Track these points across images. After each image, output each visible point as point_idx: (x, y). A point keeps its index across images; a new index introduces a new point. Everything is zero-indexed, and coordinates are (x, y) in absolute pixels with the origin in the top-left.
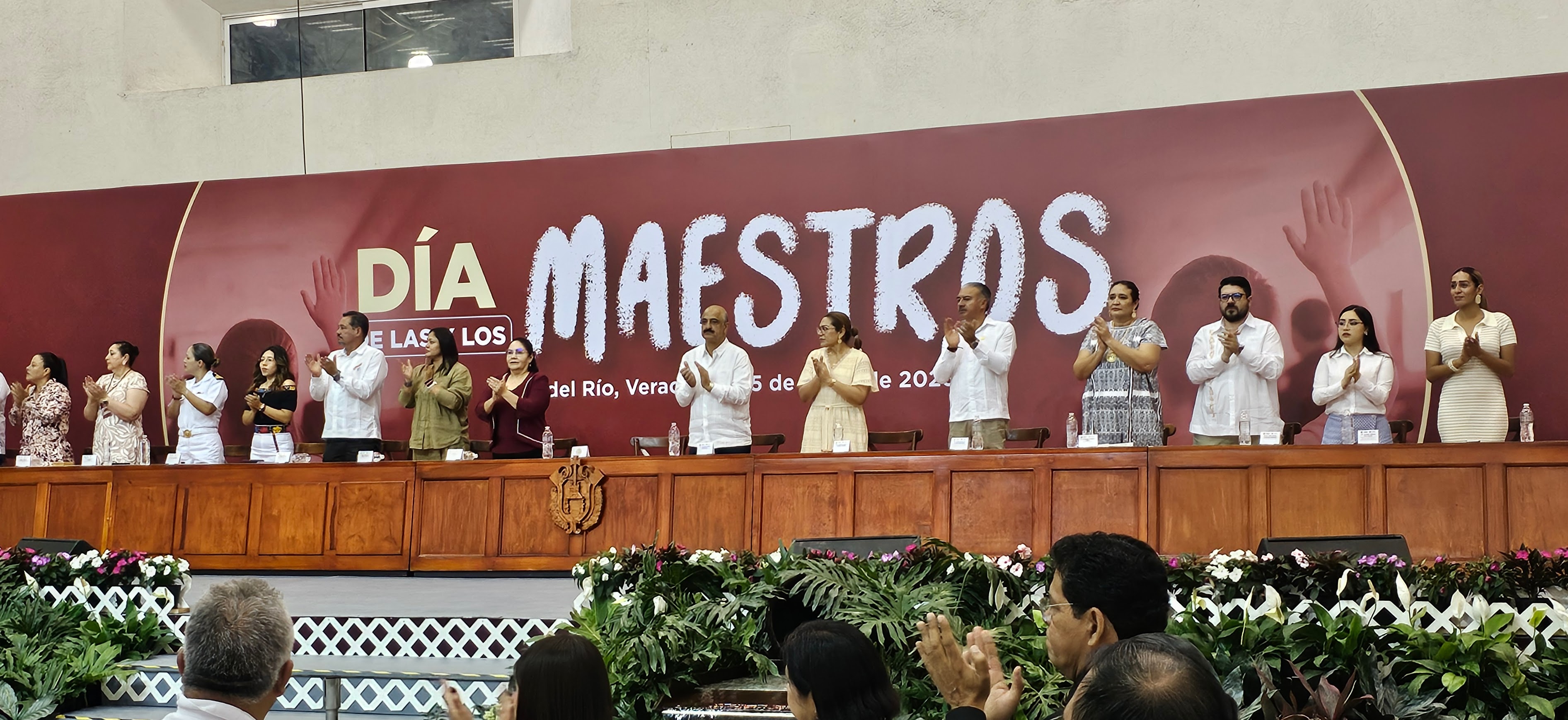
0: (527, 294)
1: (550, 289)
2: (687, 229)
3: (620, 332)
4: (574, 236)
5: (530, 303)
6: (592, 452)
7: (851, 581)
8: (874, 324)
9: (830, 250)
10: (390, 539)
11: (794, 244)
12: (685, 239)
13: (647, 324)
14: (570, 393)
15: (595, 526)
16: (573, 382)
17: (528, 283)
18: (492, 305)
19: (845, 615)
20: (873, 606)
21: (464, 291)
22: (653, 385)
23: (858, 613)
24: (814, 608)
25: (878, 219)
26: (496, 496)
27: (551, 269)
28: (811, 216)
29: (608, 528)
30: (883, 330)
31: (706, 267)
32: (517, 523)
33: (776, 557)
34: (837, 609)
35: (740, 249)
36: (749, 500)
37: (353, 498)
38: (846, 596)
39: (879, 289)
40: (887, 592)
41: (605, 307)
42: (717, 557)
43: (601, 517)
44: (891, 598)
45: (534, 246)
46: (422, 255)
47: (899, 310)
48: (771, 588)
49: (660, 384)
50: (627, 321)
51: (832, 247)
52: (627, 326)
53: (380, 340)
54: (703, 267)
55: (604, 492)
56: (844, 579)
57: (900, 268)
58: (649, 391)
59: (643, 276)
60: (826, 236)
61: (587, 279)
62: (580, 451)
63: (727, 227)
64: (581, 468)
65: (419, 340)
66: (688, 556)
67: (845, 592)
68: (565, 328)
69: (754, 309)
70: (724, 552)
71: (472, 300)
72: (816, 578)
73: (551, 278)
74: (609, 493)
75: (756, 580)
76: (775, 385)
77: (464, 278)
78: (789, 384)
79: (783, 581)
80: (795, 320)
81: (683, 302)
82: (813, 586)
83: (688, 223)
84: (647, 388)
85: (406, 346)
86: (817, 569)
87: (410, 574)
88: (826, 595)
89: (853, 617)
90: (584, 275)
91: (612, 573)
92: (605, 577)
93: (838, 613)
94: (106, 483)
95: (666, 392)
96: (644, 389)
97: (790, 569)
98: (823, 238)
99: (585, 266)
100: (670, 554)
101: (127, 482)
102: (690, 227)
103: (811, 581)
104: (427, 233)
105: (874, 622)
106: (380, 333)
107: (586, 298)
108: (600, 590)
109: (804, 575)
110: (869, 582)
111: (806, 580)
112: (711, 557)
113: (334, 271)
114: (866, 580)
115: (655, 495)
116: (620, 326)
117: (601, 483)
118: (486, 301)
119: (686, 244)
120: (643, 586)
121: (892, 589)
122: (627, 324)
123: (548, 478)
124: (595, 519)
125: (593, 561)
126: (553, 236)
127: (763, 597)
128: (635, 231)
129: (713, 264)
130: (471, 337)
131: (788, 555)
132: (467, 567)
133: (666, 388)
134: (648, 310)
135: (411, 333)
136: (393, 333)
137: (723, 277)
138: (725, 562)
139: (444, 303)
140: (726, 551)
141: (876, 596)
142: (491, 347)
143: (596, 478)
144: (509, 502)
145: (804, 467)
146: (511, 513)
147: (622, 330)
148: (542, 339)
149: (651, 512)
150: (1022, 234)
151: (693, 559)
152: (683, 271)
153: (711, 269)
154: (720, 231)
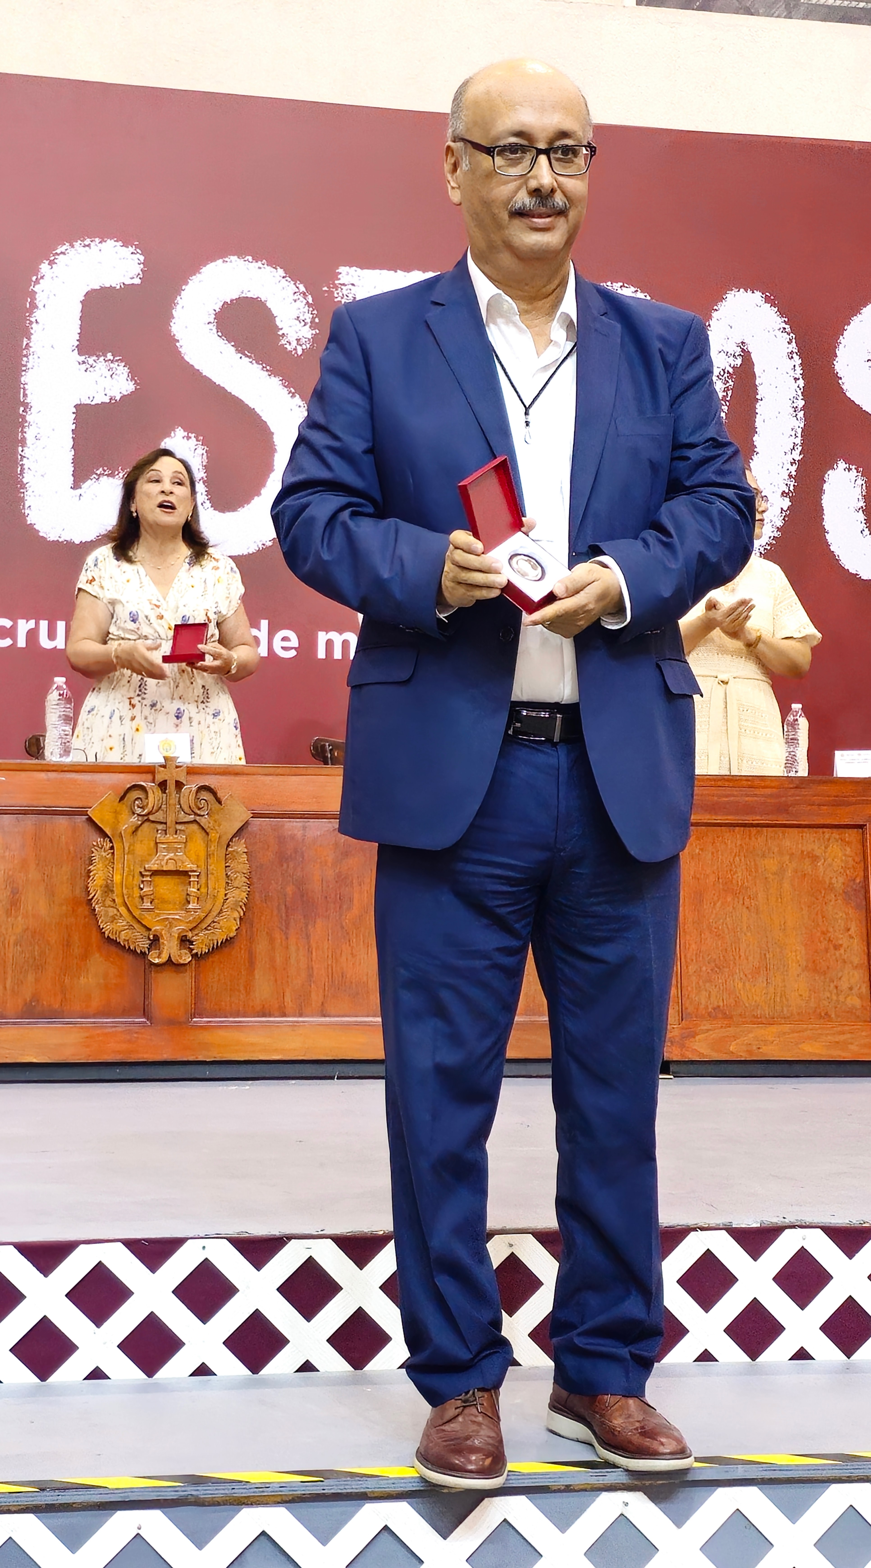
2: (44, 267)
11: (307, 333)
12: (37, 288)
28: (347, 274)
31: (91, 361)
35: (177, 328)
54: (82, 358)
63: (146, 275)
78: (286, 644)
81: (30, 434)
83: (47, 253)
102: (51, 263)
119: (40, 299)
129: (109, 356)
137: (131, 386)
150: (799, 371)
152: (32, 362)
153: (101, 365)
154: (128, 282)
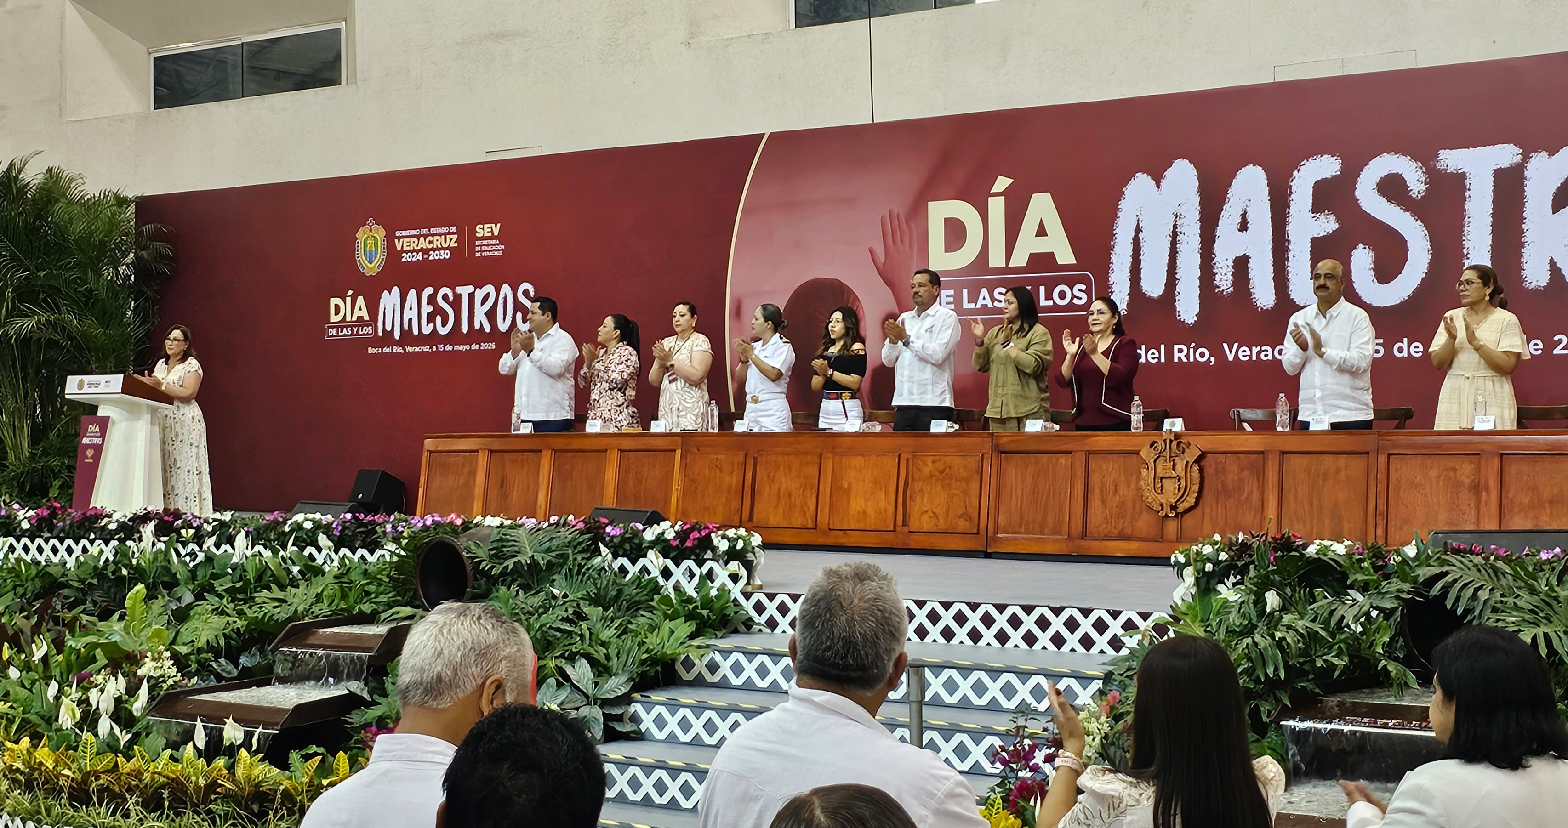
0: (1111, 248)
1: (1136, 242)
2: (1295, 173)
3: (1217, 290)
4: (1164, 183)
5: (1114, 258)
6: (1187, 426)
7: (1503, 582)
8: (1521, 280)
9: (1467, 194)
10: (966, 516)
11: (1423, 187)
12: (1292, 183)
13: (1247, 281)
14: (1159, 358)
15: (1191, 509)
16: (1163, 346)
17: (1112, 236)
18: (1072, 260)
19: (1498, 621)
20: (1531, 611)
21: (1042, 246)
22: (1255, 350)
23: (1513, 619)
24: (1459, 612)
25: (1526, 157)
26: (1080, 472)
27: (1138, 221)
28: (1443, 154)
29: (1207, 511)
30: (1533, 286)
31: (1318, 215)
32: (1103, 501)
33: (1411, 551)
34: (1488, 613)
35: (1358, 194)
36: (1372, 483)
37: (926, 470)
38: (1499, 598)
39: (1528, 237)
40: (1549, 596)
41: (1199, 261)
42: (1340, 549)
43: (1198, 499)
44: (1554, 603)
45: (1120, 195)
46: (997, 207)
47: (1552, 263)
48: (1406, 587)
49: (1263, 348)
50: (1225, 278)
51: (1469, 190)
52: (1224, 283)
53: (951, 299)
54: (1314, 215)
55: (1201, 470)
56: (1495, 579)
57: (1554, 213)
58: (1251, 356)
59: (1244, 226)
60: (1462, 177)
61: (1178, 230)
62: (1173, 424)
63: (1343, 169)
64: (1174, 443)
65: (993, 299)
66: (1305, 546)
67: (1497, 594)
68: (1154, 286)
69: (1374, 262)
70: (1347, 543)
71: (1051, 256)
72: (1461, 577)
73: (1138, 230)
74: (1209, 471)
75: (1387, 577)
76: (1401, 350)
77: (1041, 232)
78: (1417, 350)
79: (1421, 579)
80: (1424, 275)
81: (1290, 255)
82: (1459, 585)
83: (1296, 166)
84: (1248, 353)
85: (979, 306)
86: (1462, 566)
87: (988, 555)
88: (1474, 597)
89: (1508, 623)
90: (1175, 227)
91: (1217, 563)
92: (1209, 567)
93: (1489, 619)
94: (675, 451)
95: (1270, 357)
96: (1244, 354)
97: (1429, 565)
98: (1458, 181)
99: (1176, 216)
100: (1284, 544)
101: (696, 450)
102: (1299, 171)
103: (1455, 581)
104: (1002, 183)
105: (1534, 631)
106: (952, 292)
107: (1177, 252)
108: (1203, 581)
109: (1447, 573)
110: (1526, 583)
111: (1449, 578)
112: (1332, 548)
113: (904, 226)
114: (1522, 580)
115: (1260, 474)
116: (1217, 282)
117: (1198, 460)
118: (1065, 256)
119: (1294, 189)
120: (1256, 580)
121: (1556, 592)
122: (1224, 280)
123: (1137, 453)
124: (1191, 501)
125: (1194, 548)
126: (1141, 183)
127: (1398, 598)
128: (1234, 176)
129: (1326, 212)
130: (1049, 297)
131: (1426, 550)
132: (1049, 549)
133: (1270, 353)
134: (1249, 265)
135: (984, 292)
136: (965, 292)
137: (1337, 226)
138: (1349, 555)
139: (1020, 259)
140: (1350, 543)
141: (1535, 600)
142: (1071, 307)
143: (1191, 455)
144: (1095, 480)
145: (1439, 445)
146: (1097, 491)
147: (1219, 287)
148: (1127, 298)
149: (1256, 495)
151: (1312, 550)
152: (1290, 219)
153: (1323, 216)
154: (1334, 174)
